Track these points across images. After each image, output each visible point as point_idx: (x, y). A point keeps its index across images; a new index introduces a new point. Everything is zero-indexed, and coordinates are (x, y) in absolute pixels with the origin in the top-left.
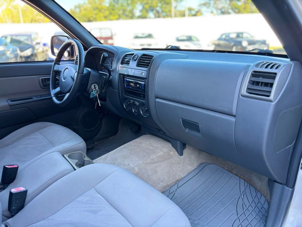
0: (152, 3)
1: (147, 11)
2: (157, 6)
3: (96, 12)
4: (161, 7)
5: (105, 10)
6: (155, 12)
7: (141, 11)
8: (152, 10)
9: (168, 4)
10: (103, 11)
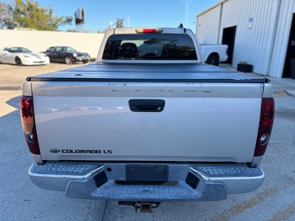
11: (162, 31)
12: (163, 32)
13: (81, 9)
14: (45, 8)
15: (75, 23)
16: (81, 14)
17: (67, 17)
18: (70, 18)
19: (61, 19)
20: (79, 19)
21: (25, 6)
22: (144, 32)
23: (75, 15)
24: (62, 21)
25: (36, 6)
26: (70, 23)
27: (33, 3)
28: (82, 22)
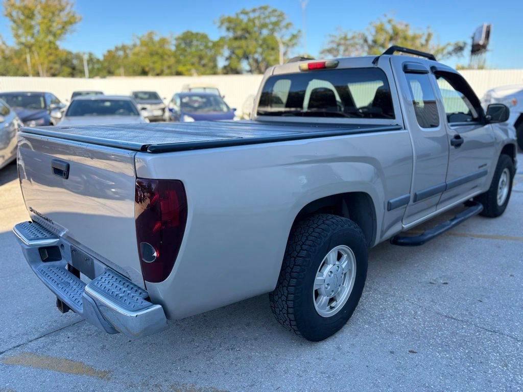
0: (247, 47)
1: (239, 59)
2: (255, 52)
3: (155, 58)
4: (262, 54)
5: (169, 56)
6: (251, 60)
7: (227, 59)
8: (247, 58)
9: (273, 49)
10: (166, 57)
11: (337, 65)
12: (339, 67)
13: (485, 25)
14: (419, 32)
15: (470, 53)
16: (484, 35)
17: (456, 44)
18: (461, 45)
19: (443, 49)
20: (478, 45)
21: (387, 33)
22: (309, 69)
23: (473, 38)
24: (445, 52)
25: (404, 31)
26: (459, 54)
27: (400, 27)
28: (483, 50)
